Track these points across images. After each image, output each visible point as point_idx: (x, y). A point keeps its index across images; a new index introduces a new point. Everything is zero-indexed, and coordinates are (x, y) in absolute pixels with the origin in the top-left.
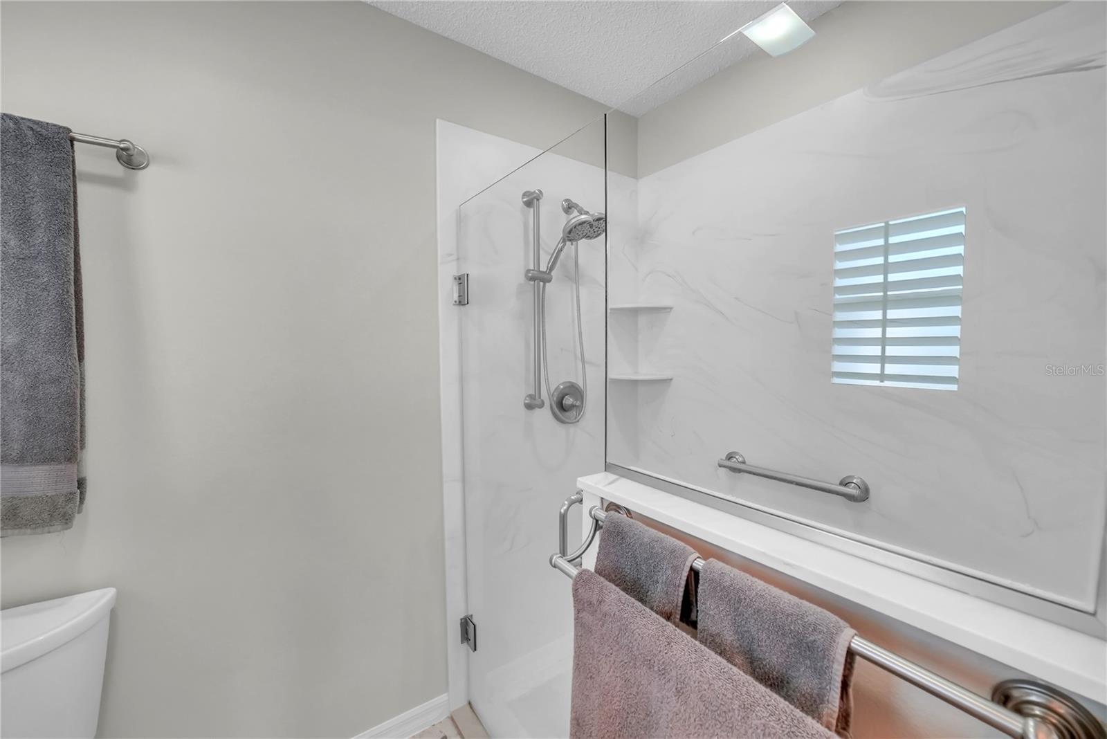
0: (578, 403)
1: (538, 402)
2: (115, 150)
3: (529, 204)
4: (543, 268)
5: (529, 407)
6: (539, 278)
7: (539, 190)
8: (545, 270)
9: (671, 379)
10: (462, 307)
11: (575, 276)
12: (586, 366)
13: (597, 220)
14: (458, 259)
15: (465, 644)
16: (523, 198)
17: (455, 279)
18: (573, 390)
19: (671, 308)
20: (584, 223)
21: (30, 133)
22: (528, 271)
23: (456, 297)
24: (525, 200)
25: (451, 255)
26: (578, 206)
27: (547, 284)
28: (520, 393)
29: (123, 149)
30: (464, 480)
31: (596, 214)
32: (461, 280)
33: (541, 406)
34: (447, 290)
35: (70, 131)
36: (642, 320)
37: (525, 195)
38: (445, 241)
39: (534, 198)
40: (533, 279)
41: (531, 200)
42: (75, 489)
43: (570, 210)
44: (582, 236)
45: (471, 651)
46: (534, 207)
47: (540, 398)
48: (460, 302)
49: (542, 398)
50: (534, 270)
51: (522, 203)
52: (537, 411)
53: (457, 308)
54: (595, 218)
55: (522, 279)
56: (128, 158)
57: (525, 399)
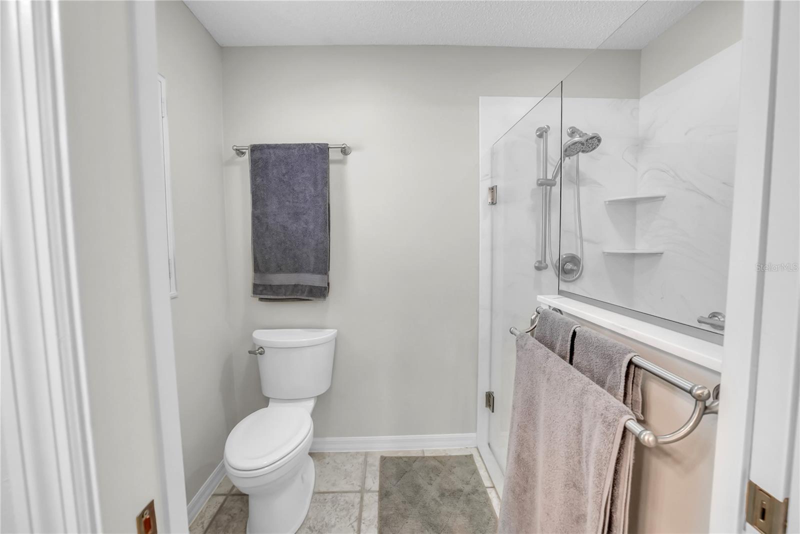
0: (575, 268)
1: (543, 265)
2: (340, 149)
3: (540, 136)
4: (550, 177)
5: (538, 268)
6: (545, 184)
7: (548, 126)
8: (551, 178)
9: (662, 253)
10: (493, 206)
11: (577, 179)
12: (585, 243)
13: (590, 139)
14: (492, 177)
15: (488, 409)
16: (536, 133)
17: (490, 189)
18: (574, 260)
19: (664, 197)
20: (576, 143)
21: (317, 149)
22: (538, 180)
23: (490, 201)
24: (538, 134)
25: (488, 175)
26: (579, 130)
27: (553, 187)
28: (532, 259)
29: (343, 148)
30: (492, 310)
31: (591, 135)
32: (493, 190)
33: (546, 267)
34: (484, 196)
35: (328, 144)
36: (640, 207)
37: (538, 130)
38: (484, 167)
39: (544, 131)
40: (540, 185)
41: (542, 133)
42: (327, 286)
43: (574, 134)
44: (576, 152)
45: (491, 412)
46: (543, 138)
47: (545, 262)
48: (492, 203)
49: (547, 262)
50: (543, 179)
51: (535, 136)
52: (544, 272)
53: (491, 206)
54: (590, 137)
55: (535, 186)
56: (345, 151)
57: (536, 263)
